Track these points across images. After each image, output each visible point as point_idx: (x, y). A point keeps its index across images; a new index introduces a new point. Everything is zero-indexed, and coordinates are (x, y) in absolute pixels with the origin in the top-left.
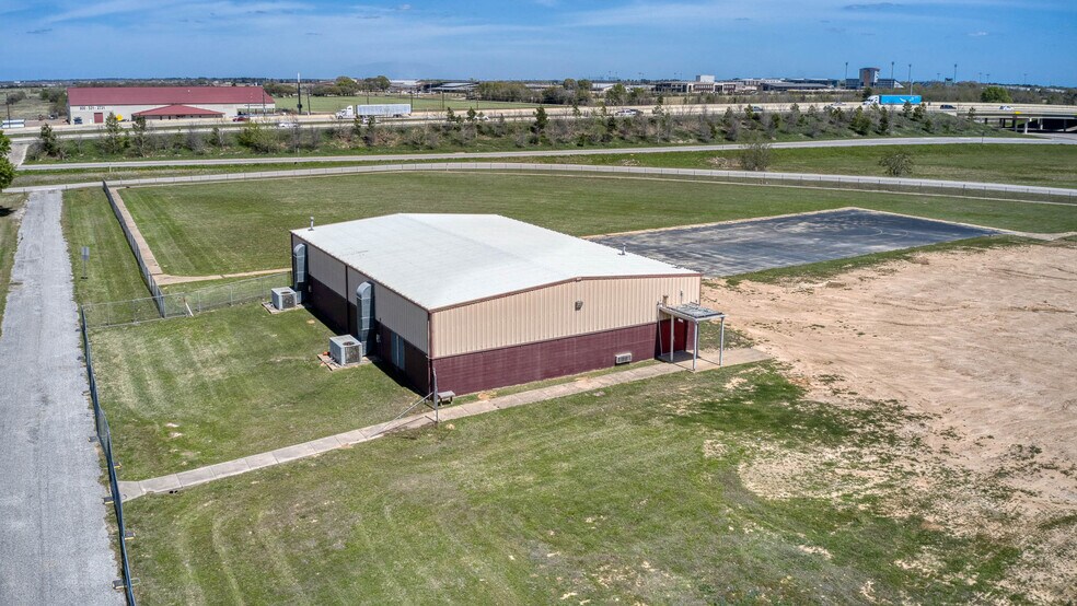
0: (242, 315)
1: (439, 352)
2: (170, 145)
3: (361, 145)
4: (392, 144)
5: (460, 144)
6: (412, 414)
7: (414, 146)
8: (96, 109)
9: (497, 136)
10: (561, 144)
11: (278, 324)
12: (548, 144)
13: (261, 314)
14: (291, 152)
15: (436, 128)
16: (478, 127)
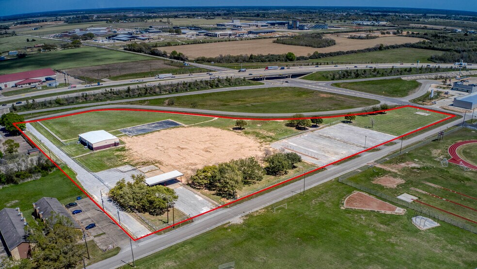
0: (75, 145)
1: (94, 147)
2: (41, 105)
3: (85, 100)
4: (92, 99)
5: (108, 98)
6: (92, 152)
7: (97, 100)
8: (5, 83)
9: (117, 95)
10: (134, 97)
11: (79, 145)
12: (131, 97)
13: (76, 144)
14: (68, 104)
15: (102, 94)
16: (113, 92)
